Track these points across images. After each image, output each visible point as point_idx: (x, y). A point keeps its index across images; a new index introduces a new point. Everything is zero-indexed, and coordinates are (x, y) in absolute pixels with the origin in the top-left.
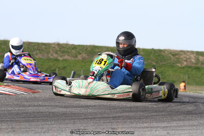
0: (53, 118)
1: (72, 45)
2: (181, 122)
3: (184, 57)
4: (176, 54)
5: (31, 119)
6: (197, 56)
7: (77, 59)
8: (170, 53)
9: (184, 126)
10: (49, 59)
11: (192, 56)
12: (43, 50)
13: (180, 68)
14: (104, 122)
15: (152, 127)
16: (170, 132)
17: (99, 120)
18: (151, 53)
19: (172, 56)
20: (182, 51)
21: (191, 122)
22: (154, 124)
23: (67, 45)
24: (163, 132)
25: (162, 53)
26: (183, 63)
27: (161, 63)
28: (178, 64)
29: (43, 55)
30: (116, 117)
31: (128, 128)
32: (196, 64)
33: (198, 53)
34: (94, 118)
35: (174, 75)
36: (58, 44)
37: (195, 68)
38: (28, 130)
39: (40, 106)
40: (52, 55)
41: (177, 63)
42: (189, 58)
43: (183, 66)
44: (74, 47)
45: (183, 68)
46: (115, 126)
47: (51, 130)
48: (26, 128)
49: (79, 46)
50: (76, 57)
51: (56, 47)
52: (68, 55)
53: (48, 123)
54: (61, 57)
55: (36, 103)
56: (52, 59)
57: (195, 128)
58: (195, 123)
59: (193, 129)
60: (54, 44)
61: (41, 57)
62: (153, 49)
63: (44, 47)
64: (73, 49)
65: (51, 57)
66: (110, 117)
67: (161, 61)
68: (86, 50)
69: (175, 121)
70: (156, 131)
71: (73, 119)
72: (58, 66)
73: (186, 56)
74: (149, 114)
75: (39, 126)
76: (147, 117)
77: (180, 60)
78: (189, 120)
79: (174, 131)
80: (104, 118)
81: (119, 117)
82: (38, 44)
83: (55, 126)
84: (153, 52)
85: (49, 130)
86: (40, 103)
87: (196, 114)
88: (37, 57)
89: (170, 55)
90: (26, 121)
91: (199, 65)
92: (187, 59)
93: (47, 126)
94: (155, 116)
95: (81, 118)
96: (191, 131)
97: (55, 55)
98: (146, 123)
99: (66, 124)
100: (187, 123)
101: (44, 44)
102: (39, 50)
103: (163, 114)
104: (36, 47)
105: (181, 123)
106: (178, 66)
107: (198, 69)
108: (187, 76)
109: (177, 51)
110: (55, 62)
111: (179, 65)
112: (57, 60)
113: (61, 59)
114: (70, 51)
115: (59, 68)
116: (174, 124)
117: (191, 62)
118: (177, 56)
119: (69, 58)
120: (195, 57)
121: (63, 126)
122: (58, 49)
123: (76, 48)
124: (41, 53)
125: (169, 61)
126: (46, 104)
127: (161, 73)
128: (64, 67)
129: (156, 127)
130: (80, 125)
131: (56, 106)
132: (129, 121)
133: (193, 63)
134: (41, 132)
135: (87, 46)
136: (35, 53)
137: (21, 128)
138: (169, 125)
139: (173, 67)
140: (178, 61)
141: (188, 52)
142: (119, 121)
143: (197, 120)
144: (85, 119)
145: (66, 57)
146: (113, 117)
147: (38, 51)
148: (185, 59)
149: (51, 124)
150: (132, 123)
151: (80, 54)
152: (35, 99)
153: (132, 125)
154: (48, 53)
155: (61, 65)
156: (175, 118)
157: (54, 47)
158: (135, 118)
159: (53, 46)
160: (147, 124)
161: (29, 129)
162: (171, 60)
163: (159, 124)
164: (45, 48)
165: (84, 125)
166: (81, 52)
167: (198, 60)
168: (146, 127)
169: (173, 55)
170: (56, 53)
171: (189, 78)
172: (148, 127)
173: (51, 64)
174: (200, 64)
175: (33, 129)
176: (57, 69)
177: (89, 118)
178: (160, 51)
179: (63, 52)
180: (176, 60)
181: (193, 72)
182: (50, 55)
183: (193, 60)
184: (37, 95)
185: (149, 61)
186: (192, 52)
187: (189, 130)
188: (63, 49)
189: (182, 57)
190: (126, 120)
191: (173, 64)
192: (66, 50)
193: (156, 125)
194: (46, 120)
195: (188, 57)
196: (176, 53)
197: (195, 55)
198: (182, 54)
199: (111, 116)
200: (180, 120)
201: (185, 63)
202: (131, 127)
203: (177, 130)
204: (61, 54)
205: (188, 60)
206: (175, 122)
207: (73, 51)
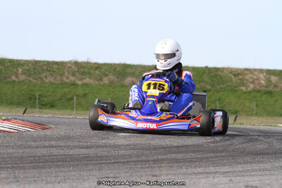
0: (71, 163)
1: (95, 63)
2: (249, 165)
3: (250, 78)
4: (239, 74)
5: (40, 164)
6: (267, 76)
7: (102, 83)
8: (231, 73)
9: (253, 170)
10: (63, 84)
11: (261, 76)
12: (54, 72)
13: (245, 93)
14: (142, 168)
15: (208, 173)
16: (233, 178)
17: (135, 165)
18: (204, 73)
19: (233, 77)
20: (247, 69)
21: (262, 166)
22: (211, 168)
23: (88, 63)
24: (224, 179)
25: (220, 73)
26: (249, 87)
27: (218, 87)
28: (242, 88)
29: (55, 79)
30: (158, 160)
31: (175, 174)
32: (266, 87)
33: (270, 72)
34: (128, 162)
35: (237, 103)
36: (76, 63)
37: (265, 93)
38: (37, 179)
39: (52, 146)
40: (68, 78)
41: (240, 86)
42: (258, 79)
43: (249, 89)
44: (98, 66)
45: (250, 92)
46: (157, 173)
47: (68, 179)
48: (34, 177)
49: (105, 64)
50: (101, 79)
51: (74, 67)
52: (90, 78)
53: (64, 170)
54: (81, 80)
55: (47, 143)
56: (68, 83)
57: (267, 173)
58: (268, 166)
59: (266, 174)
60: (70, 62)
61: (52, 80)
62: (207, 67)
63: (56, 66)
64: (96, 69)
65: (67, 81)
66: (149, 161)
67: (218, 84)
68: (114, 70)
69: (240, 164)
70: (213, 177)
71: (98, 164)
72: (77, 93)
73: (252, 76)
74: (204, 156)
75: (52, 173)
76: (200, 160)
77: (245, 82)
78: (260, 162)
79: (239, 178)
80: (142, 161)
81: (163, 160)
82: (48, 63)
83: (74, 173)
84: (207, 71)
85: (65, 179)
86: (53, 143)
87: (268, 154)
88: (47, 81)
89: (230, 75)
90: (34, 168)
91: (271, 89)
92: (254, 80)
93: (63, 173)
94: (211, 157)
95: (109, 161)
96: (262, 177)
97: (72, 78)
98: (199, 167)
99: (89, 170)
100: (256, 166)
101: (57, 63)
102: (50, 71)
103: (223, 154)
104: (45, 67)
105: (248, 167)
106: (242, 90)
107: (270, 93)
108: (255, 103)
109: (241, 69)
110: (72, 87)
111: (244, 89)
112: (74, 84)
113: (80, 83)
114: (92, 71)
115: (78, 96)
116: (239, 168)
117: (259, 83)
118: (240, 77)
119: (91, 81)
120: (265, 77)
121: (85, 174)
122: (76, 70)
123: (101, 68)
124: (52, 75)
125: (230, 84)
126: (61, 143)
127: (219, 100)
128: (85, 94)
129: (214, 173)
130: (108, 172)
131: (75, 147)
132: (176, 164)
133: (262, 86)
134: (55, 181)
135: (115, 64)
136: (44, 75)
137: (27, 177)
138: (232, 170)
139: (236, 91)
140: (242, 83)
141: (255, 70)
142: (163, 165)
143: (270, 162)
144: (114, 163)
145: (87, 80)
146: (154, 161)
147: (48, 73)
148: (251, 80)
149: (68, 171)
150: (181, 167)
151: (107, 75)
152: (46, 138)
153: (181, 170)
154: (62, 75)
155: (80, 91)
156: (241, 160)
157: (70, 67)
158: (184, 161)
159: (69, 65)
160: (201, 169)
161: (38, 177)
162: (232, 82)
163: (217, 169)
164: (57, 69)
165: (115, 171)
166: (107, 73)
167: (269, 81)
168: (200, 173)
169: (234, 75)
170: (74, 75)
171: (257, 105)
172: (203, 173)
173: (66, 90)
174: (272, 86)
175: (44, 178)
176: (75, 98)
177: (121, 162)
178: (217, 69)
179: (83, 73)
180: (239, 81)
181: (263, 99)
182: (64, 78)
183: (263, 82)
184: (48, 132)
185: (202, 84)
186: (261, 71)
187: (260, 175)
188: (83, 70)
189: (247, 77)
190: (172, 164)
191: (235, 87)
192: (86, 70)
193: (214, 171)
194: (62, 165)
195: (255, 77)
196: (239, 72)
197: (265, 74)
198: (246, 74)
199: (152, 159)
200: (246, 163)
201: (252, 86)
202: (180, 174)
203: (243, 176)
204: (80, 77)
205: (256, 81)
206: (239, 166)
207: (97, 72)
